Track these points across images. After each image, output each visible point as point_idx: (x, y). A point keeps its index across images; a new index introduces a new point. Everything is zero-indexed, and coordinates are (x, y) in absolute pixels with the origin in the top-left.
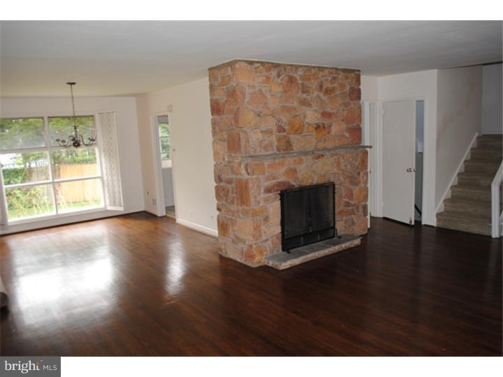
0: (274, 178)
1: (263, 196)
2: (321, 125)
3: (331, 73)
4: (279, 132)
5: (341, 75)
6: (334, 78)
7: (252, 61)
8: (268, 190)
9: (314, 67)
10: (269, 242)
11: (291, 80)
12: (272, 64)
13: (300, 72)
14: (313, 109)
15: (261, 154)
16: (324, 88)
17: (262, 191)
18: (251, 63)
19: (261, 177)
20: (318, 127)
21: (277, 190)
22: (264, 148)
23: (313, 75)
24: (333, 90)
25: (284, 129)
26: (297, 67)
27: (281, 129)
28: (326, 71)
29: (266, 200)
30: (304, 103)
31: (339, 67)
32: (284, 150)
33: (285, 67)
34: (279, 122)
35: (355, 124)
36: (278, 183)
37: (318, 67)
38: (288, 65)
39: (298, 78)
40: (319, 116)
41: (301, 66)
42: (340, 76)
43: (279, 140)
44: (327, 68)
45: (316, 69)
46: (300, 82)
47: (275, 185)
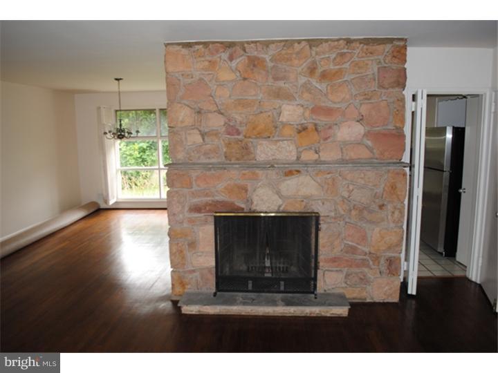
0: (207, 195)
1: (187, 215)
2: (310, 126)
3: (335, 47)
4: (229, 134)
5: (358, 49)
6: (342, 55)
7: (189, 43)
8: (197, 209)
9: (299, 42)
10: (197, 274)
11: (254, 63)
12: (222, 43)
13: (273, 50)
14: (296, 103)
15: (199, 161)
16: (320, 70)
17: (187, 209)
18: (188, 45)
19: (186, 191)
20: (303, 129)
21: (210, 211)
22: (205, 154)
23: (298, 53)
24: (339, 73)
25: (237, 130)
26: (267, 44)
27: (232, 130)
28: (325, 45)
29: (191, 221)
30: (279, 94)
31: (353, 37)
32: (238, 159)
33: (242, 45)
34: (229, 120)
35: (391, 127)
36: (213, 201)
37: (308, 41)
38: (248, 43)
39: (268, 60)
40: (307, 113)
41: (273, 42)
42: (357, 51)
43: (228, 145)
44: (326, 41)
45: (304, 44)
46: (270, 64)
47: (207, 204)
